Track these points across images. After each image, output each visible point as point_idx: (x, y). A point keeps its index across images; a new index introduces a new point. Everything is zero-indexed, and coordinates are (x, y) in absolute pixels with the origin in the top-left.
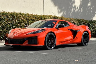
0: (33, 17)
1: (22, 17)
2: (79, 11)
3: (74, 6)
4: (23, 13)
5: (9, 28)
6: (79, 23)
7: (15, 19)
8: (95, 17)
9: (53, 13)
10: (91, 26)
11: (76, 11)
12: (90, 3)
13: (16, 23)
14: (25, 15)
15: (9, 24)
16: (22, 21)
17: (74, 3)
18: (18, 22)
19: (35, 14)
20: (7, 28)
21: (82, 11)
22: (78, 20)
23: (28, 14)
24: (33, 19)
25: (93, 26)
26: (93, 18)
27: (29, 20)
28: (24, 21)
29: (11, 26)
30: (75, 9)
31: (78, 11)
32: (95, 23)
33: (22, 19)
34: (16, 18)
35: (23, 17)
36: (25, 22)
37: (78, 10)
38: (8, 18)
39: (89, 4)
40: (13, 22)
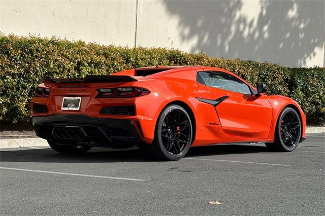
0: (98, 54)
1: (57, 52)
2: (257, 35)
3: (240, 17)
4: (63, 39)
5: (12, 89)
6: (260, 74)
7: (34, 61)
8: (314, 54)
9: (170, 41)
10: (300, 87)
11: (246, 33)
12: (295, 6)
13: (36, 73)
14: (69, 45)
15: (13, 76)
16: (59, 67)
17: (240, 8)
18: (43, 70)
19: (107, 44)
20: (4, 91)
21: (266, 35)
22: (256, 65)
23: (82, 44)
24: (97, 59)
25: (306, 87)
26: (308, 60)
27: (83, 65)
28: (64, 68)
29: (18, 83)
30: (242, 27)
31: (251, 35)
32: (313, 76)
33: (56, 60)
34: (36, 57)
35: (62, 55)
36: (69, 71)
37: (252, 30)
38: (9, 56)
39: (293, 9)
40: (27, 71)
